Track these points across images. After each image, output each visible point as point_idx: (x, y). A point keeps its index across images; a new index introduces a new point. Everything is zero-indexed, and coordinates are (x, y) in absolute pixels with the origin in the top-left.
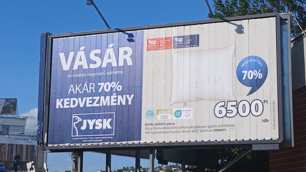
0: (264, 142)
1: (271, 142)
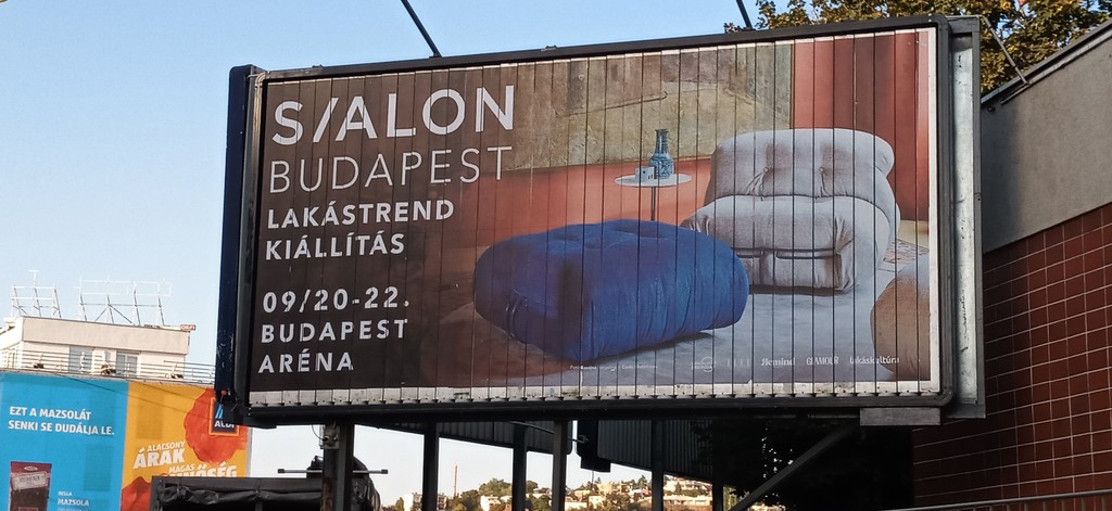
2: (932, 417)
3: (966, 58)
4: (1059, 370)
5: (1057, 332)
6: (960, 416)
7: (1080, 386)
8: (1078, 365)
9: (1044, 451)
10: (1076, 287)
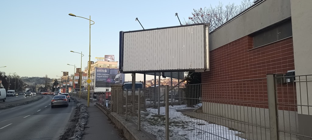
0: (199, 69)
1: (202, 69)
3: (207, 28)
5: (218, 60)
6: (207, 71)
7: (221, 67)
8: (220, 64)
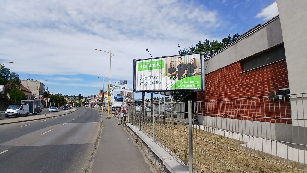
0: (197, 89)
1: (199, 89)
2: (201, 91)
4: (212, 86)
5: (212, 82)
6: (203, 90)
7: (215, 87)
8: (215, 85)
9: (211, 93)
10: (214, 78)
